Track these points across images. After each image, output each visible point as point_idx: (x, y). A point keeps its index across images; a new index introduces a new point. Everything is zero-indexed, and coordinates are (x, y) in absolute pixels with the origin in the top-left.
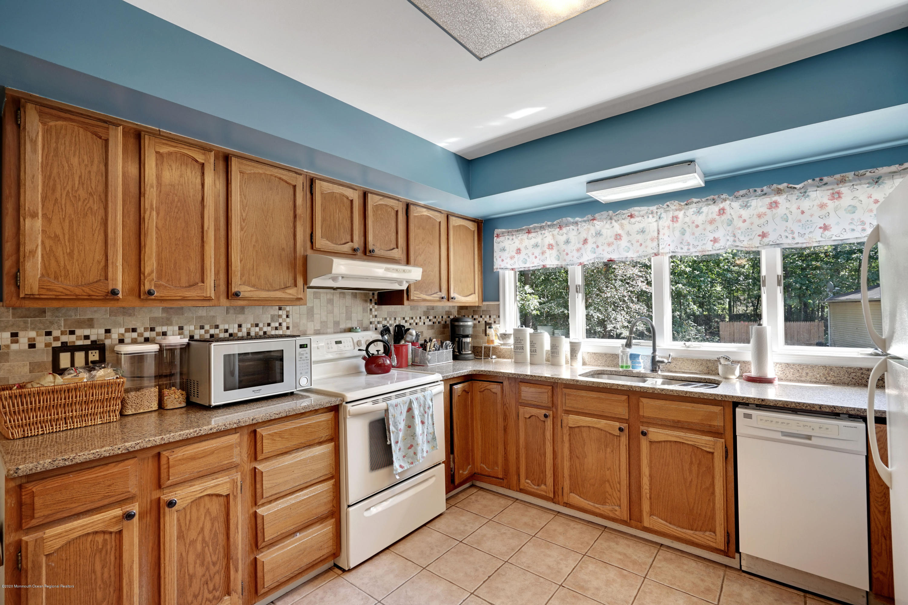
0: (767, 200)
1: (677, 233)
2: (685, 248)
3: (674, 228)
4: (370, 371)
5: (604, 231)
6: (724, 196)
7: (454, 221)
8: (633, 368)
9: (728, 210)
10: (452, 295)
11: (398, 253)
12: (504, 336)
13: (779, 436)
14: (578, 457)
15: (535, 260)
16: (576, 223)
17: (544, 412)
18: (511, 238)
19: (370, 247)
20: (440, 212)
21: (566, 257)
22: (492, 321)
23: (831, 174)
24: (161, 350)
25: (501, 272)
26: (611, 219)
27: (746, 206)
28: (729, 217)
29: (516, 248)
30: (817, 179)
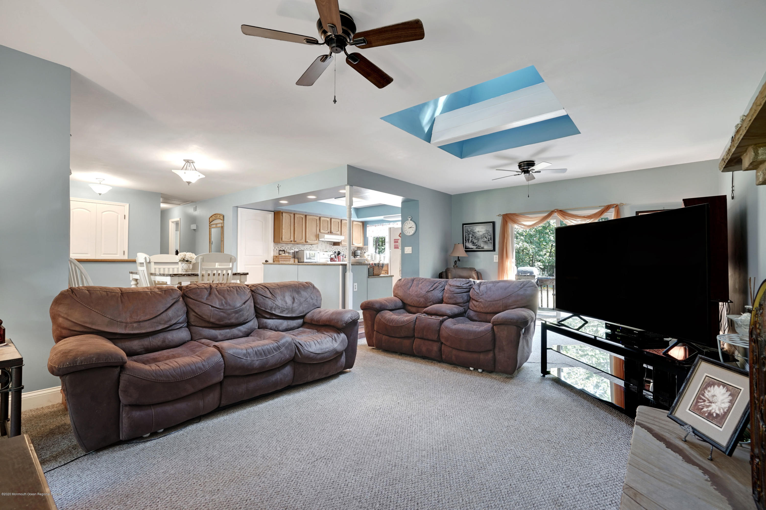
4: (331, 261)
7: (355, 223)
11: (339, 233)
15: (377, 234)
18: (371, 227)
19: (332, 231)
21: (385, 233)
22: (365, 251)
24: (295, 252)
25: (368, 237)
29: (372, 230)
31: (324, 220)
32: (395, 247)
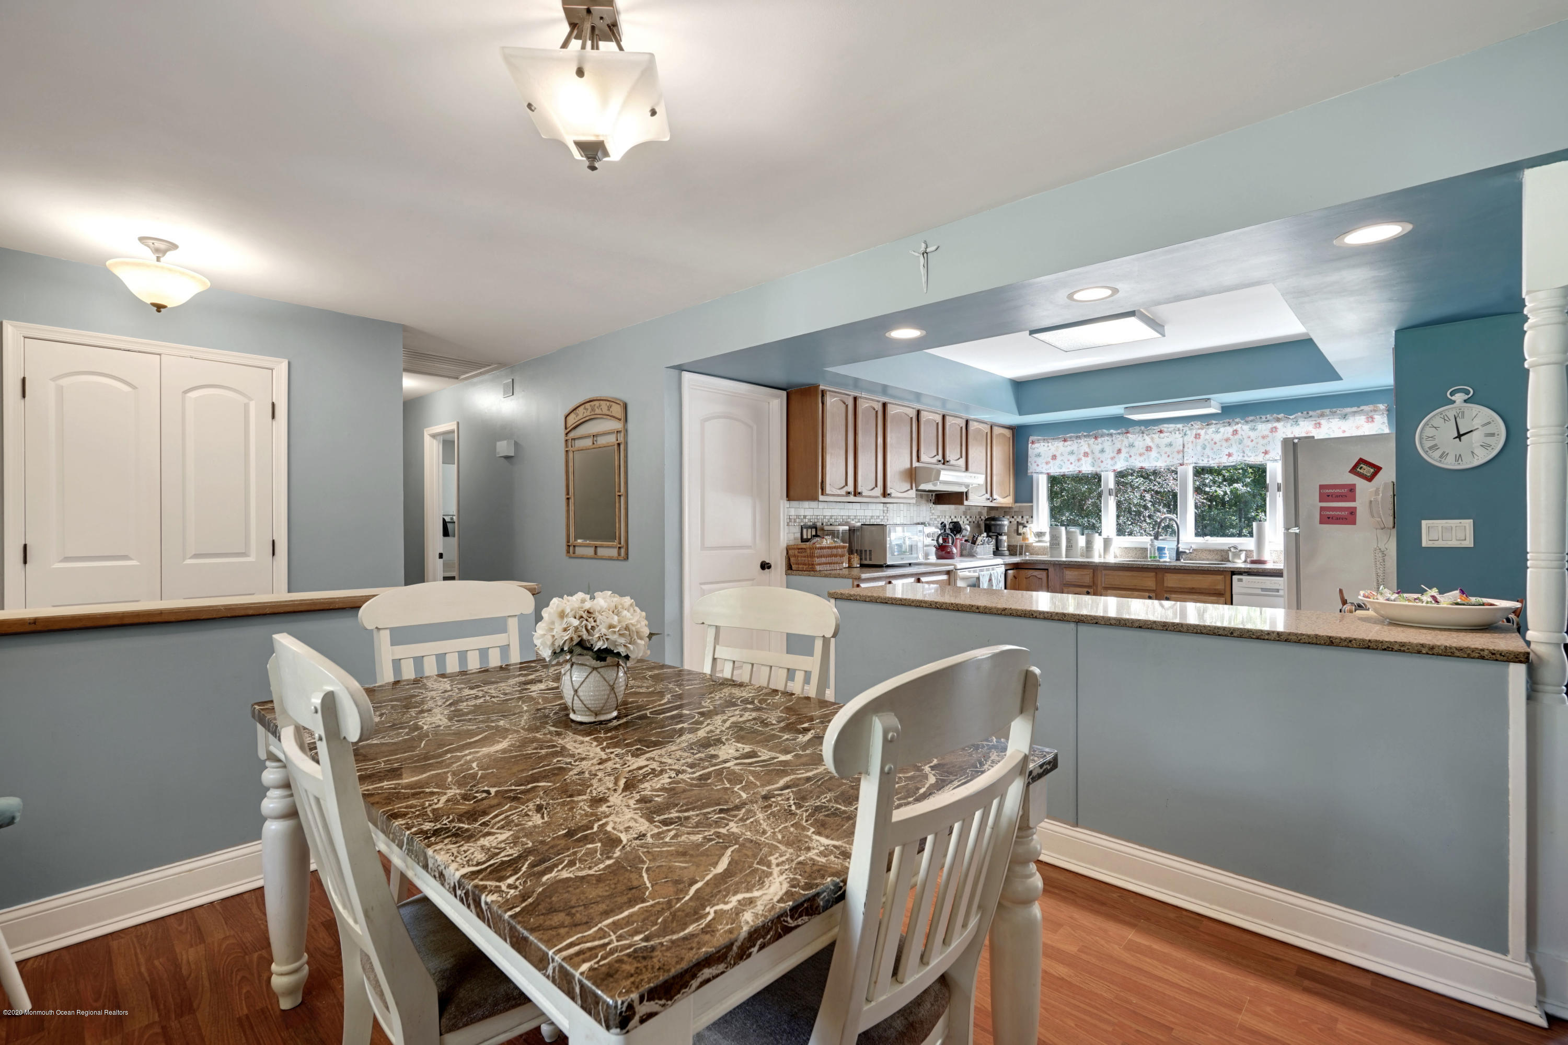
0: (1270, 426)
1: (1199, 448)
2: (1206, 461)
3: (1196, 443)
4: (939, 557)
5: (1136, 444)
6: (1237, 420)
8: (1160, 557)
9: (1240, 432)
10: (995, 496)
11: (962, 462)
12: (1040, 535)
13: (1259, 592)
15: (1069, 466)
16: (1111, 435)
17: (1086, 590)
18: (1046, 445)
19: (947, 458)
20: (986, 423)
21: (1101, 464)
22: (1024, 521)
23: (1314, 410)
24: (850, 530)
25: (1035, 476)
26: (1143, 433)
27: (1254, 429)
28: (1241, 437)
29: (1051, 455)
30: (1305, 412)
31: (928, 423)
32: (1327, 518)
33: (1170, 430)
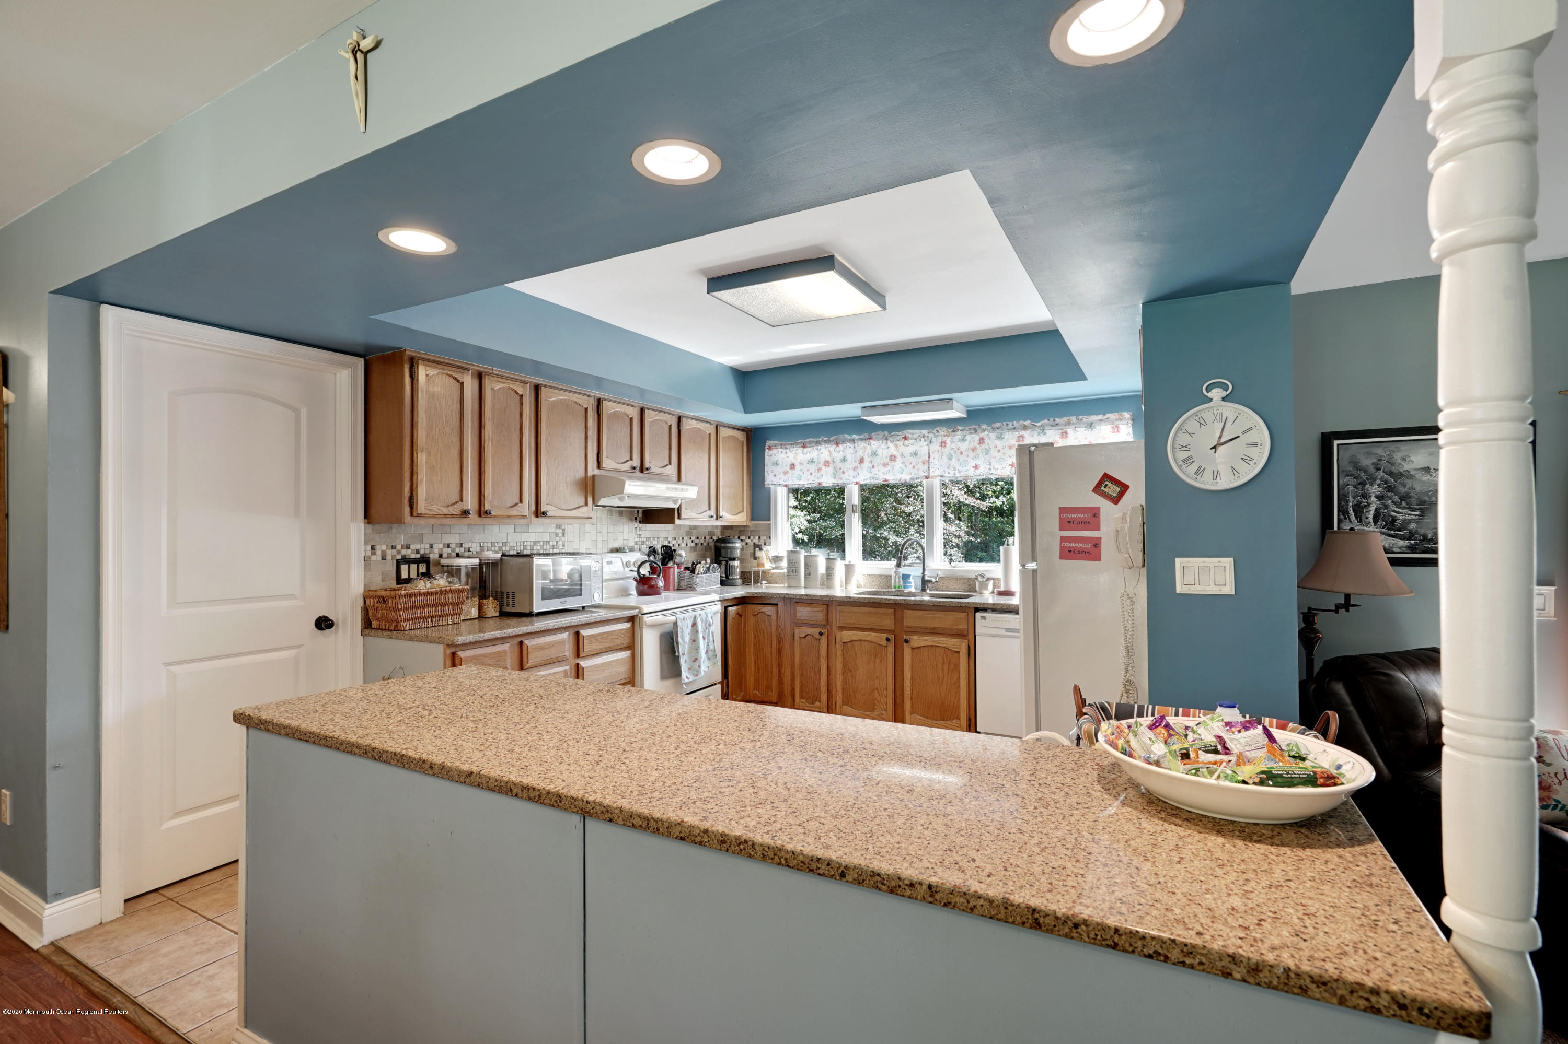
0: (1016, 434)
1: (945, 459)
2: (952, 472)
3: (942, 453)
4: (641, 593)
5: (880, 452)
6: (984, 427)
7: (724, 432)
8: (904, 588)
9: (986, 441)
10: (721, 513)
11: (672, 470)
12: (776, 559)
13: (1003, 632)
14: (850, 671)
15: (810, 477)
16: (853, 441)
17: (819, 630)
18: (784, 451)
19: (647, 465)
20: (710, 423)
21: (842, 476)
22: (762, 543)
23: (1061, 417)
24: (481, 564)
25: (772, 487)
26: (887, 439)
27: (1000, 437)
28: (987, 447)
29: (790, 463)
30: (1052, 419)
31: (615, 416)
32: (1070, 552)
33: (915, 436)
